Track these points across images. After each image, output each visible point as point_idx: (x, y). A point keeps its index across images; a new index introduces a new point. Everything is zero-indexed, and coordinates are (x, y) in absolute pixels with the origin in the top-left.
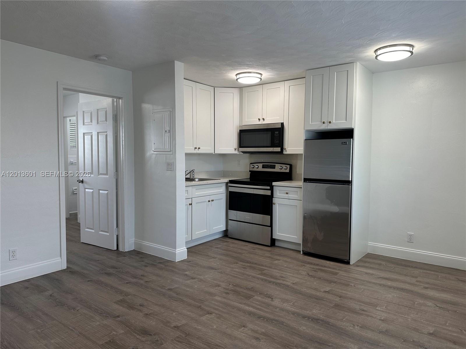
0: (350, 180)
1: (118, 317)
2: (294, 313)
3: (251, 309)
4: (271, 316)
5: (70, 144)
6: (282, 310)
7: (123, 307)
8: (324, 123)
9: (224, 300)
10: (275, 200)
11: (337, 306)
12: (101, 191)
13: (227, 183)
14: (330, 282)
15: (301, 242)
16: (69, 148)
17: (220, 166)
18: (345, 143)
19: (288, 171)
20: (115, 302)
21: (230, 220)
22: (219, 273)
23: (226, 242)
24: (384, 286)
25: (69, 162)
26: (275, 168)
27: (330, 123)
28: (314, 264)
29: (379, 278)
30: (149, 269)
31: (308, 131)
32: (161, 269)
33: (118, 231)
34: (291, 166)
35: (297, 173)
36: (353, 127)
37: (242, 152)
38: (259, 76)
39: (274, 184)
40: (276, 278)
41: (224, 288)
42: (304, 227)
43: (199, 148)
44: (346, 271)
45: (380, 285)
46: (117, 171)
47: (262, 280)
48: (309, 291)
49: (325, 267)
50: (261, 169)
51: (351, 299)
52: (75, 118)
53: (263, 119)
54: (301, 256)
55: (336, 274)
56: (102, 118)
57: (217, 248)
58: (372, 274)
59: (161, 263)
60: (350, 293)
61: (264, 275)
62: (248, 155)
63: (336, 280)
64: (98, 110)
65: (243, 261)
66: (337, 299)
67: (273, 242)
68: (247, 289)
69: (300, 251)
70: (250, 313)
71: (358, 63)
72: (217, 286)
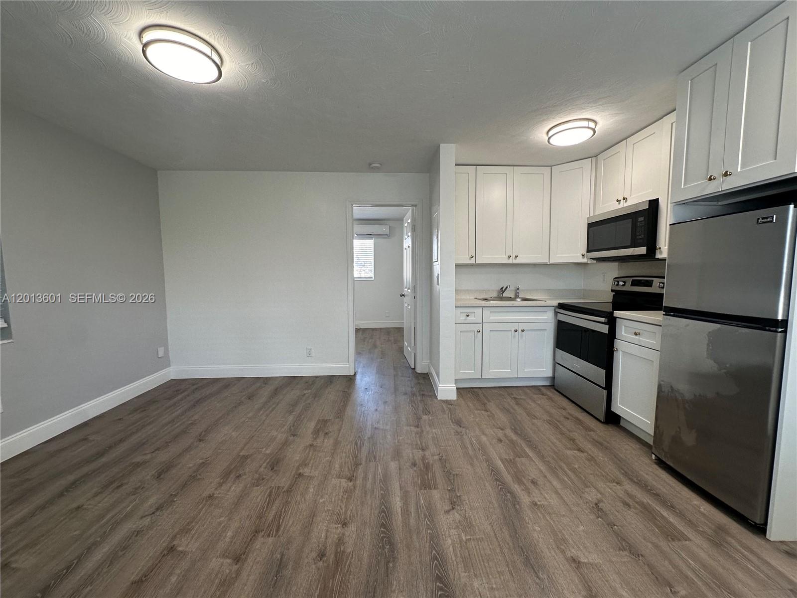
10: (618, 344)
26: (651, 286)
31: (677, 205)
37: (591, 259)
43: (516, 257)
50: (627, 287)
53: (625, 199)
67: (612, 419)
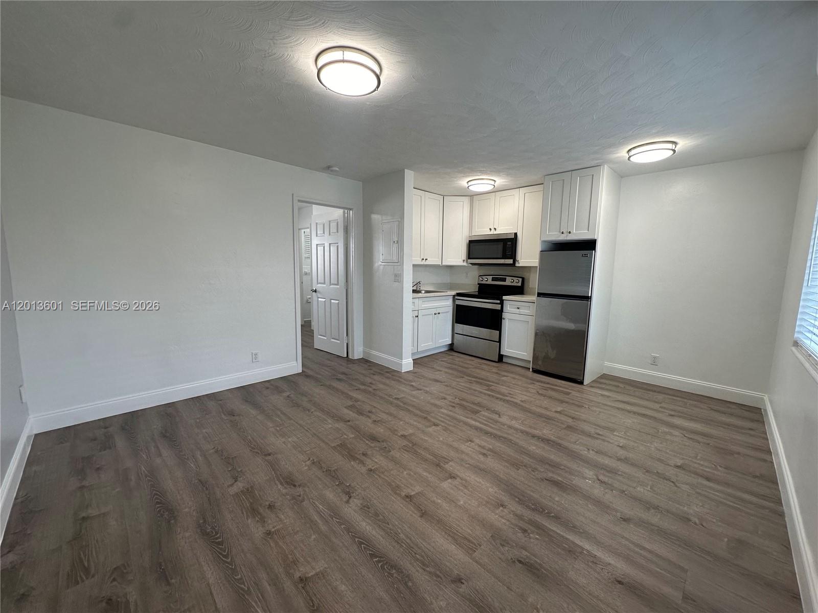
0: (590, 295)
1: (349, 421)
2: (522, 432)
3: (478, 424)
4: (499, 433)
5: (304, 255)
6: (510, 427)
7: (354, 412)
8: (563, 233)
9: (450, 413)
10: (504, 315)
11: (569, 427)
12: (332, 301)
13: (454, 296)
14: (562, 402)
15: (531, 359)
16: (303, 258)
17: (447, 279)
18: (586, 255)
19: (520, 284)
20: (345, 407)
21: (456, 333)
22: (445, 386)
23: (452, 355)
24: (623, 410)
25: (303, 271)
26: (505, 281)
27: (570, 233)
28: (544, 383)
29: (616, 401)
30: (376, 377)
31: (544, 242)
32: (388, 378)
33: (348, 340)
34: (523, 279)
35: (530, 286)
36: (596, 238)
37: (471, 264)
38: (493, 183)
39: (504, 297)
40: (504, 395)
41: (450, 401)
42: (535, 344)
43: (426, 259)
44: (579, 391)
45: (618, 409)
46: (347, 281)
47: (489, 395)
48: (538, 410)
49: (556, 385)
50: (490, 282)
51: (585, 421)
52: (308, 230)
53: (495, 229)
54: (530, 374)
55: (568, 394)
56: (333, 230)
57: (443, 361)
58: (608, 397)
59: (387, 372)
60: (583, 415)
61: (492, 391)
62: (476, 266)
63: (567, 400)
64: (330, 221)
65: (469, 375)
66: (570, 420)
67: (501, 358)
68: (474, 403)
69: (530, 369)
70: (477, 428)
71: (606, 166)
72: (442, 399)
